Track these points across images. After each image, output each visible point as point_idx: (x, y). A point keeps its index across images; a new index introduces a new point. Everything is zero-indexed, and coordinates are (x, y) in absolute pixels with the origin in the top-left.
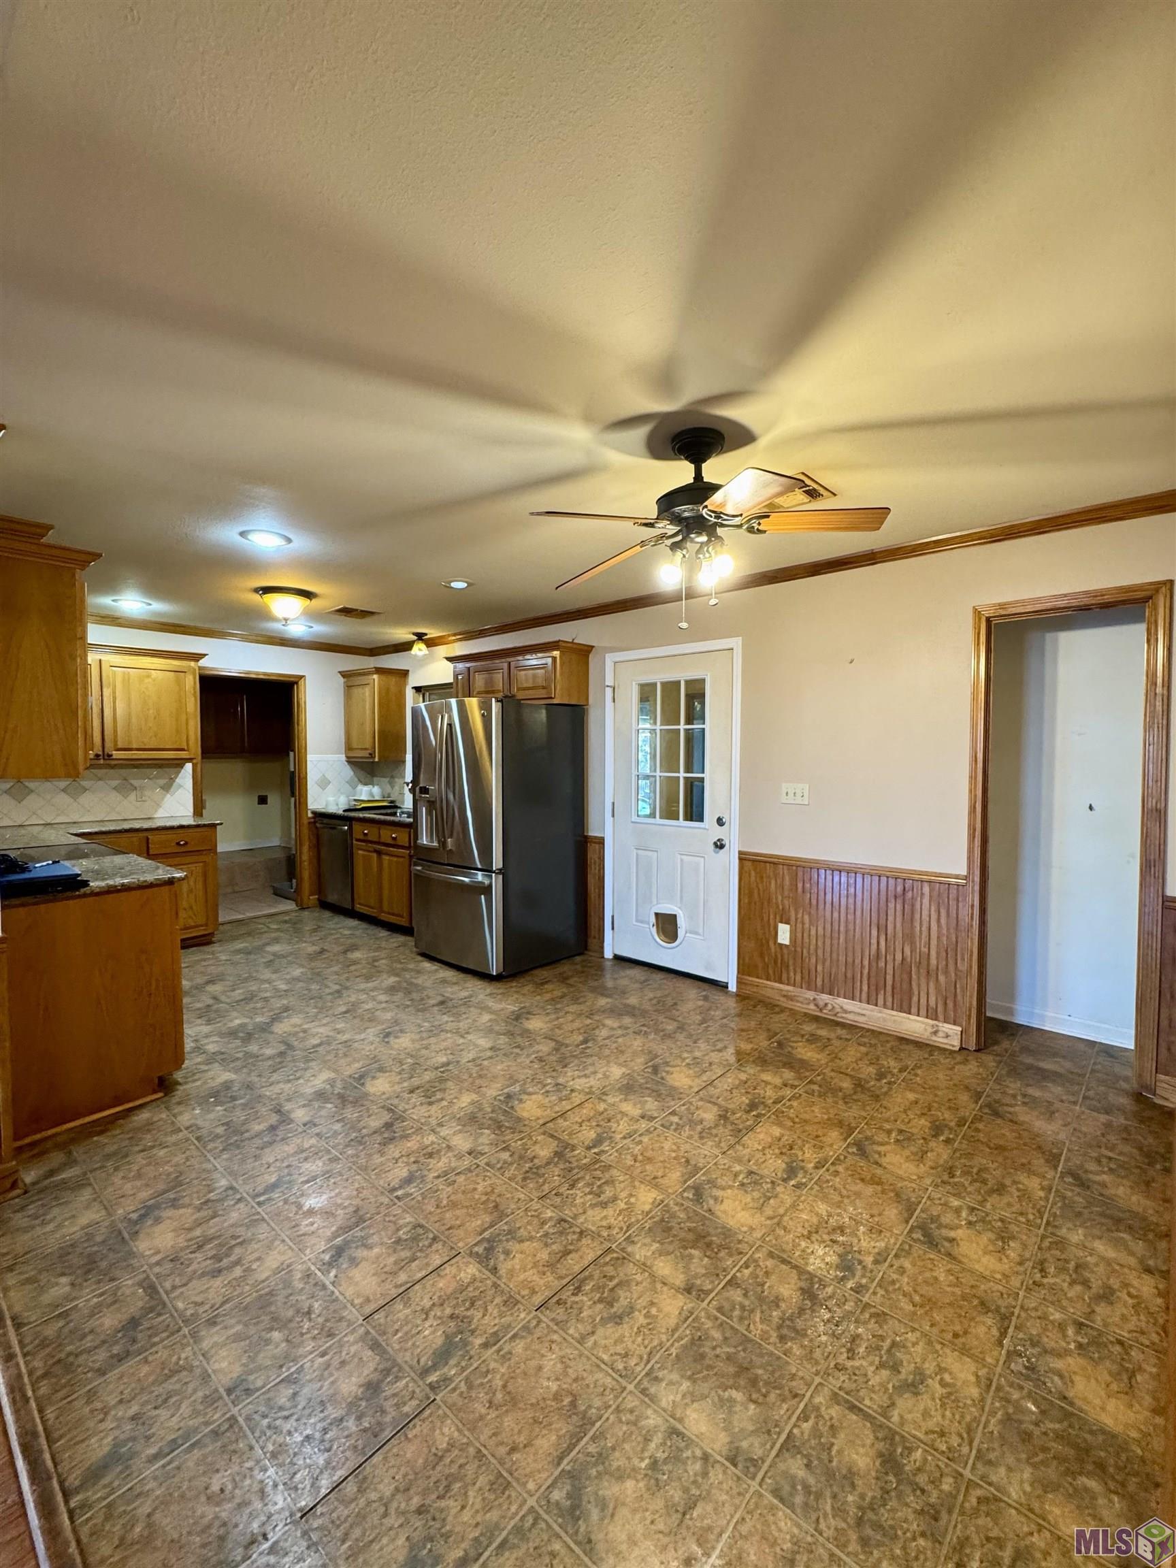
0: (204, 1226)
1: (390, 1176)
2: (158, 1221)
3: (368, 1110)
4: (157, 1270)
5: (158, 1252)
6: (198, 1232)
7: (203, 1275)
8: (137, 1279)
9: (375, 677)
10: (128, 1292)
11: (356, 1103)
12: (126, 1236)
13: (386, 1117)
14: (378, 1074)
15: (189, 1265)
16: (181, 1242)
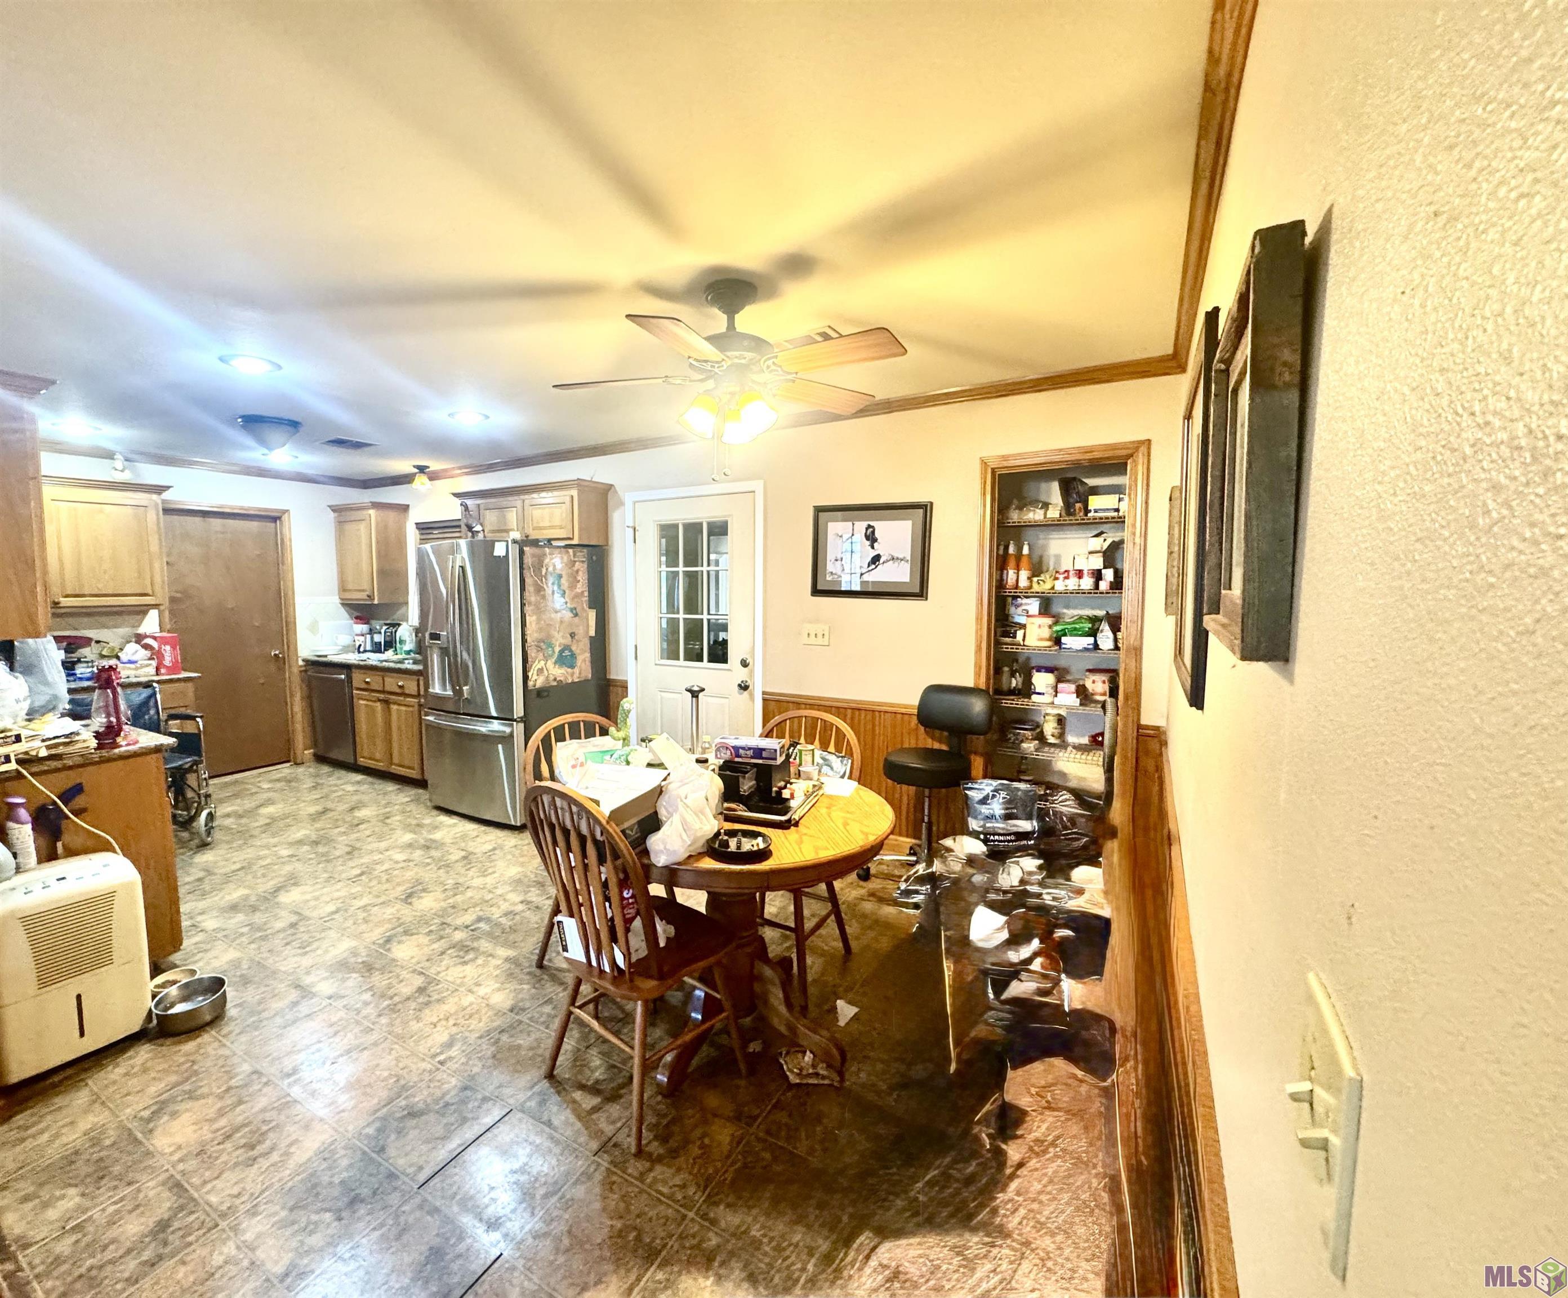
0: (230, 1115)
1: (430, 1042)
2: (174, 1115)
3: (398, 976)
4: (181, 1167)
5: (179, 1147)
6: (223, 1122)
7: (236, 1164)
8: (160, 1178)
9: (372, 512)
10: (151, 1194)
11: (382, 970)
12: (140, 1136)
13: (419, 981)
14: (404, 938)
15: (217, 1158)
16: (206, 1133)
